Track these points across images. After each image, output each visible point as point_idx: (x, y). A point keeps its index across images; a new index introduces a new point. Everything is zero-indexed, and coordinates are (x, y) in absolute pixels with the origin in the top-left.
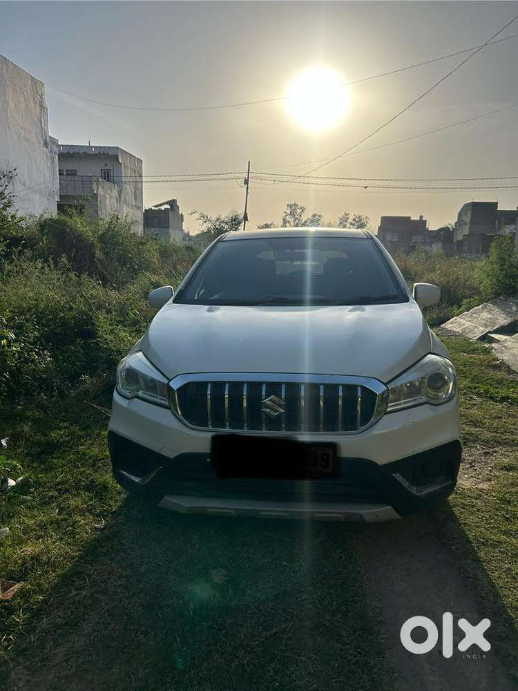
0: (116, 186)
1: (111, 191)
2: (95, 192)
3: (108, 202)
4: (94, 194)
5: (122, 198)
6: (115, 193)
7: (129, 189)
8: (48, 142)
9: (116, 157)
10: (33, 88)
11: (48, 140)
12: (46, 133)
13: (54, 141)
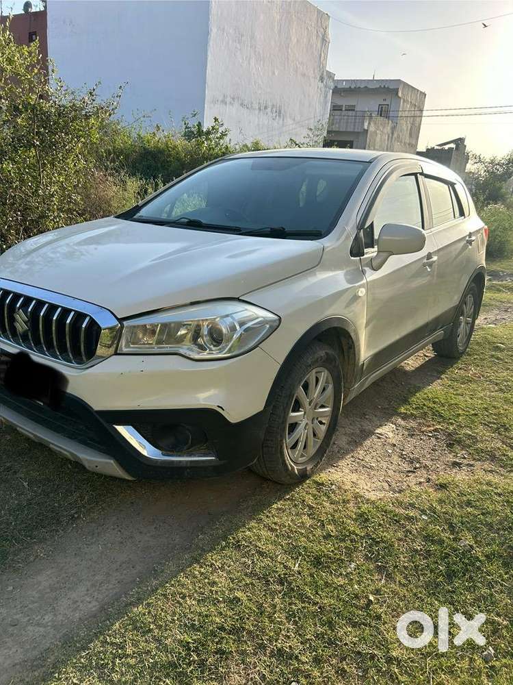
0: (390, 121)
1: (384, 128)
2: (366, 128)
3: (378, 139)
4: (364, 130)
5: (395, 135)
6: (388, 129)
7: (405, 126)
8: (325, 76)
9: (396, 91)
10: (317, 22)
11: (325, 74)
12: (324, 67)
13: (330, 75)
